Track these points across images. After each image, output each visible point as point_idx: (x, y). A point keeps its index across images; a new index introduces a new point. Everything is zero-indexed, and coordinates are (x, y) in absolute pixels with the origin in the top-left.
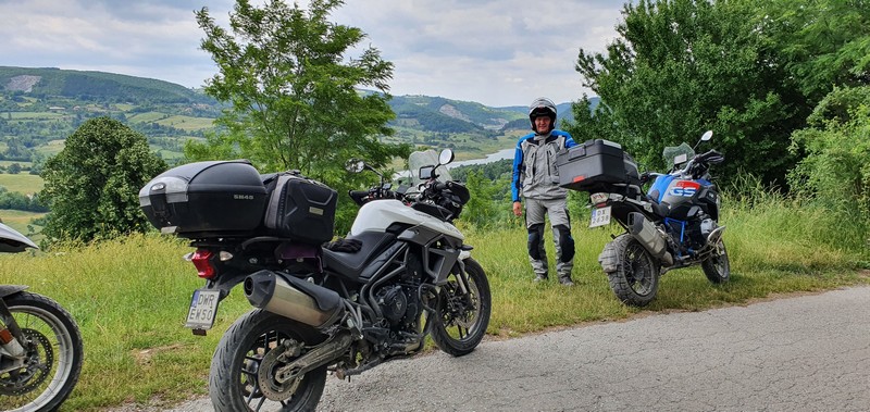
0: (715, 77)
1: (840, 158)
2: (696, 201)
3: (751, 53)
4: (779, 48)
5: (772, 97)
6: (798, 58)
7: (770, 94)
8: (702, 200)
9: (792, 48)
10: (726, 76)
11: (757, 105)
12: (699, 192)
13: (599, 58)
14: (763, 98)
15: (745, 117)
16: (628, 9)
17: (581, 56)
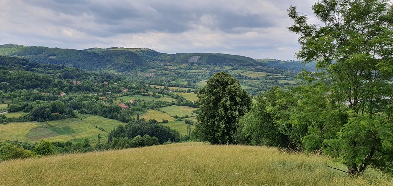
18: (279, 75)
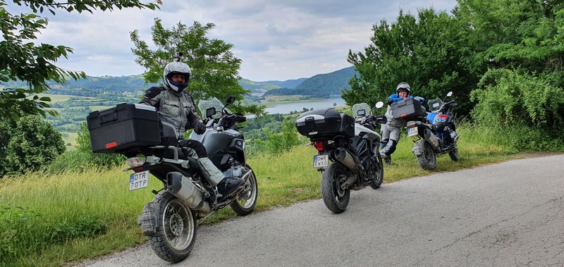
0: (427, 64)
1: (494, 104)
2: (447, 123)
3: (444, 52)
4: (457, 49)
5: (455, 74)
6: (467, 54)
7: (454, 73)
8: (450, 123)
9: (463, 49)
10: (432, 63)
11: (449, 78)
12: (447, 120)
13: (360, 54)
14: (450, 74)
15: (442, 84)
16: (375, 28)
17: (350, 53)
18: (91, 98)
